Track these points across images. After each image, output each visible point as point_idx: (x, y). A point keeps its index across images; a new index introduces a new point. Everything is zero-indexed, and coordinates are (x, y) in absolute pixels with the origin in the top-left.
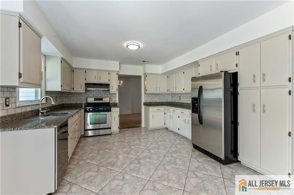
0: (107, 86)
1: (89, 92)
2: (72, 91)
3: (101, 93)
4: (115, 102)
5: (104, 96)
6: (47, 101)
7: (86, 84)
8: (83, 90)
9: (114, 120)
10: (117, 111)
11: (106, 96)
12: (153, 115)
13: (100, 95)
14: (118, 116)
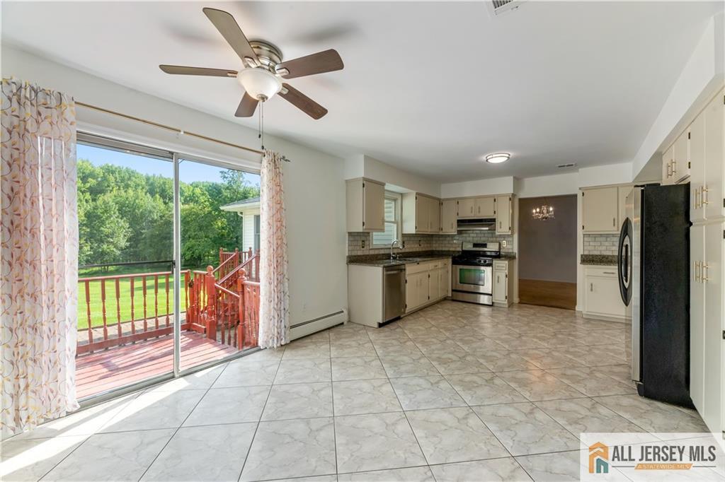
0: (490, 222)
1: (466, 233)
2: (441, 233)
3: (486, 235)
4: (511, 251)
5: (491, 239)
6: (404, 246)
7: (459, 221)
8: (453, 231)
9: (498, 282)
10: (503, 267)
11: (495, 239)
12: (592, 285)
13: (483, 239)
14: (505, 276)
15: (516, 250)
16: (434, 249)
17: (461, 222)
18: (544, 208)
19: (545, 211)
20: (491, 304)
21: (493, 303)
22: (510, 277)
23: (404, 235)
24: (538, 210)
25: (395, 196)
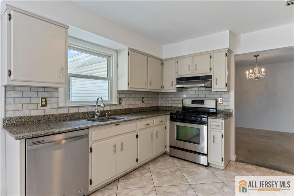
0: (207, 79)
2: (163, 91)
3: (204, 92)
4: (227, 108)
5: (208, 96)
6: (120, 103)
7: (178, 79)
8: (174, 89)
9: (214, 142)
10: (219, 126)
11: (211, 96)
13: (201, 96)
14: (221, 136)
15: (232, 108)
16: (160, 105)
17: (180, 80)
18: (256, 69)
19: (257, 73)
20: (206, 164)
21: (208, 163)
22: (225, 136)
23: (119, 92)
24: (251, 71)
25: (109, 53)
